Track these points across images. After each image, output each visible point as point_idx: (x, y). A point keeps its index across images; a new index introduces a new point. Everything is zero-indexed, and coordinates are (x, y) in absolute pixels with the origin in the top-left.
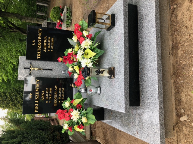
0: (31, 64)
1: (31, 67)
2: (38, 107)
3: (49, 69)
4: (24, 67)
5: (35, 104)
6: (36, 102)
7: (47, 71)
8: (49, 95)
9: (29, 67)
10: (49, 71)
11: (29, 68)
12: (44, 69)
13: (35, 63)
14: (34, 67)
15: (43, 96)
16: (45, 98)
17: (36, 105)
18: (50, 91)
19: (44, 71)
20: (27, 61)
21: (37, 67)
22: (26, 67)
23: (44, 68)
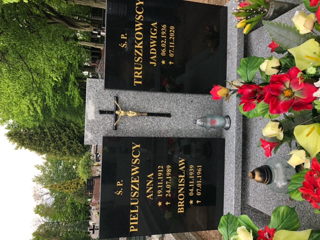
0: (117, 99)
1: (117, 109)
2: (137, 219)
3: (164, 112)
4: (101, 109)
5: (132, 211)
6: (132, 204)
7: (157, 118)
8: (164, 185)
9: (112, 108)
10: (162, 118)
11: (111, 113)
12: (150, 114)
13: (127, 96)
14: (126, 110)
15: (151, 188)
16: (155, 194)
17: (134, 214)
18: (168, 174)
19: (151, 118)
20: (108, 92)
21: (133, 110)
22: (104, 108)
23: (150, 111)
